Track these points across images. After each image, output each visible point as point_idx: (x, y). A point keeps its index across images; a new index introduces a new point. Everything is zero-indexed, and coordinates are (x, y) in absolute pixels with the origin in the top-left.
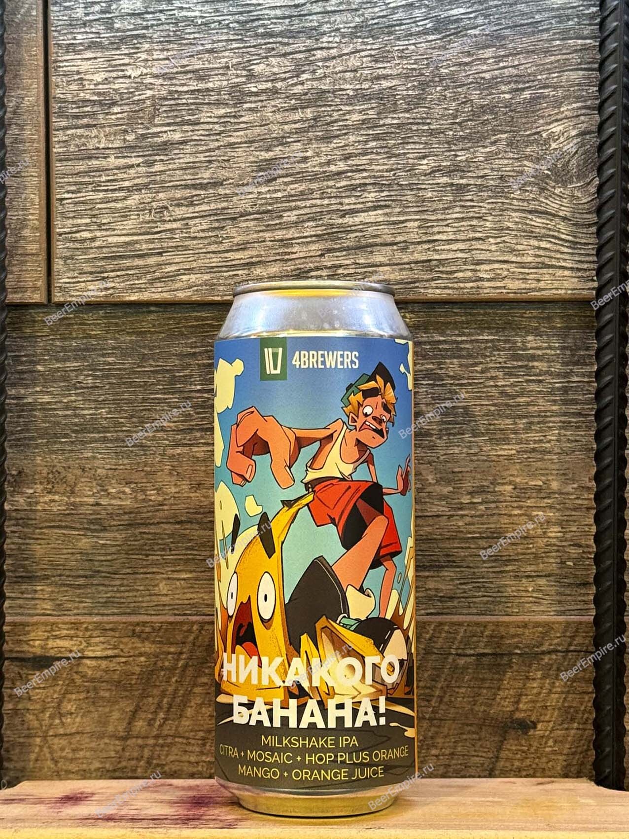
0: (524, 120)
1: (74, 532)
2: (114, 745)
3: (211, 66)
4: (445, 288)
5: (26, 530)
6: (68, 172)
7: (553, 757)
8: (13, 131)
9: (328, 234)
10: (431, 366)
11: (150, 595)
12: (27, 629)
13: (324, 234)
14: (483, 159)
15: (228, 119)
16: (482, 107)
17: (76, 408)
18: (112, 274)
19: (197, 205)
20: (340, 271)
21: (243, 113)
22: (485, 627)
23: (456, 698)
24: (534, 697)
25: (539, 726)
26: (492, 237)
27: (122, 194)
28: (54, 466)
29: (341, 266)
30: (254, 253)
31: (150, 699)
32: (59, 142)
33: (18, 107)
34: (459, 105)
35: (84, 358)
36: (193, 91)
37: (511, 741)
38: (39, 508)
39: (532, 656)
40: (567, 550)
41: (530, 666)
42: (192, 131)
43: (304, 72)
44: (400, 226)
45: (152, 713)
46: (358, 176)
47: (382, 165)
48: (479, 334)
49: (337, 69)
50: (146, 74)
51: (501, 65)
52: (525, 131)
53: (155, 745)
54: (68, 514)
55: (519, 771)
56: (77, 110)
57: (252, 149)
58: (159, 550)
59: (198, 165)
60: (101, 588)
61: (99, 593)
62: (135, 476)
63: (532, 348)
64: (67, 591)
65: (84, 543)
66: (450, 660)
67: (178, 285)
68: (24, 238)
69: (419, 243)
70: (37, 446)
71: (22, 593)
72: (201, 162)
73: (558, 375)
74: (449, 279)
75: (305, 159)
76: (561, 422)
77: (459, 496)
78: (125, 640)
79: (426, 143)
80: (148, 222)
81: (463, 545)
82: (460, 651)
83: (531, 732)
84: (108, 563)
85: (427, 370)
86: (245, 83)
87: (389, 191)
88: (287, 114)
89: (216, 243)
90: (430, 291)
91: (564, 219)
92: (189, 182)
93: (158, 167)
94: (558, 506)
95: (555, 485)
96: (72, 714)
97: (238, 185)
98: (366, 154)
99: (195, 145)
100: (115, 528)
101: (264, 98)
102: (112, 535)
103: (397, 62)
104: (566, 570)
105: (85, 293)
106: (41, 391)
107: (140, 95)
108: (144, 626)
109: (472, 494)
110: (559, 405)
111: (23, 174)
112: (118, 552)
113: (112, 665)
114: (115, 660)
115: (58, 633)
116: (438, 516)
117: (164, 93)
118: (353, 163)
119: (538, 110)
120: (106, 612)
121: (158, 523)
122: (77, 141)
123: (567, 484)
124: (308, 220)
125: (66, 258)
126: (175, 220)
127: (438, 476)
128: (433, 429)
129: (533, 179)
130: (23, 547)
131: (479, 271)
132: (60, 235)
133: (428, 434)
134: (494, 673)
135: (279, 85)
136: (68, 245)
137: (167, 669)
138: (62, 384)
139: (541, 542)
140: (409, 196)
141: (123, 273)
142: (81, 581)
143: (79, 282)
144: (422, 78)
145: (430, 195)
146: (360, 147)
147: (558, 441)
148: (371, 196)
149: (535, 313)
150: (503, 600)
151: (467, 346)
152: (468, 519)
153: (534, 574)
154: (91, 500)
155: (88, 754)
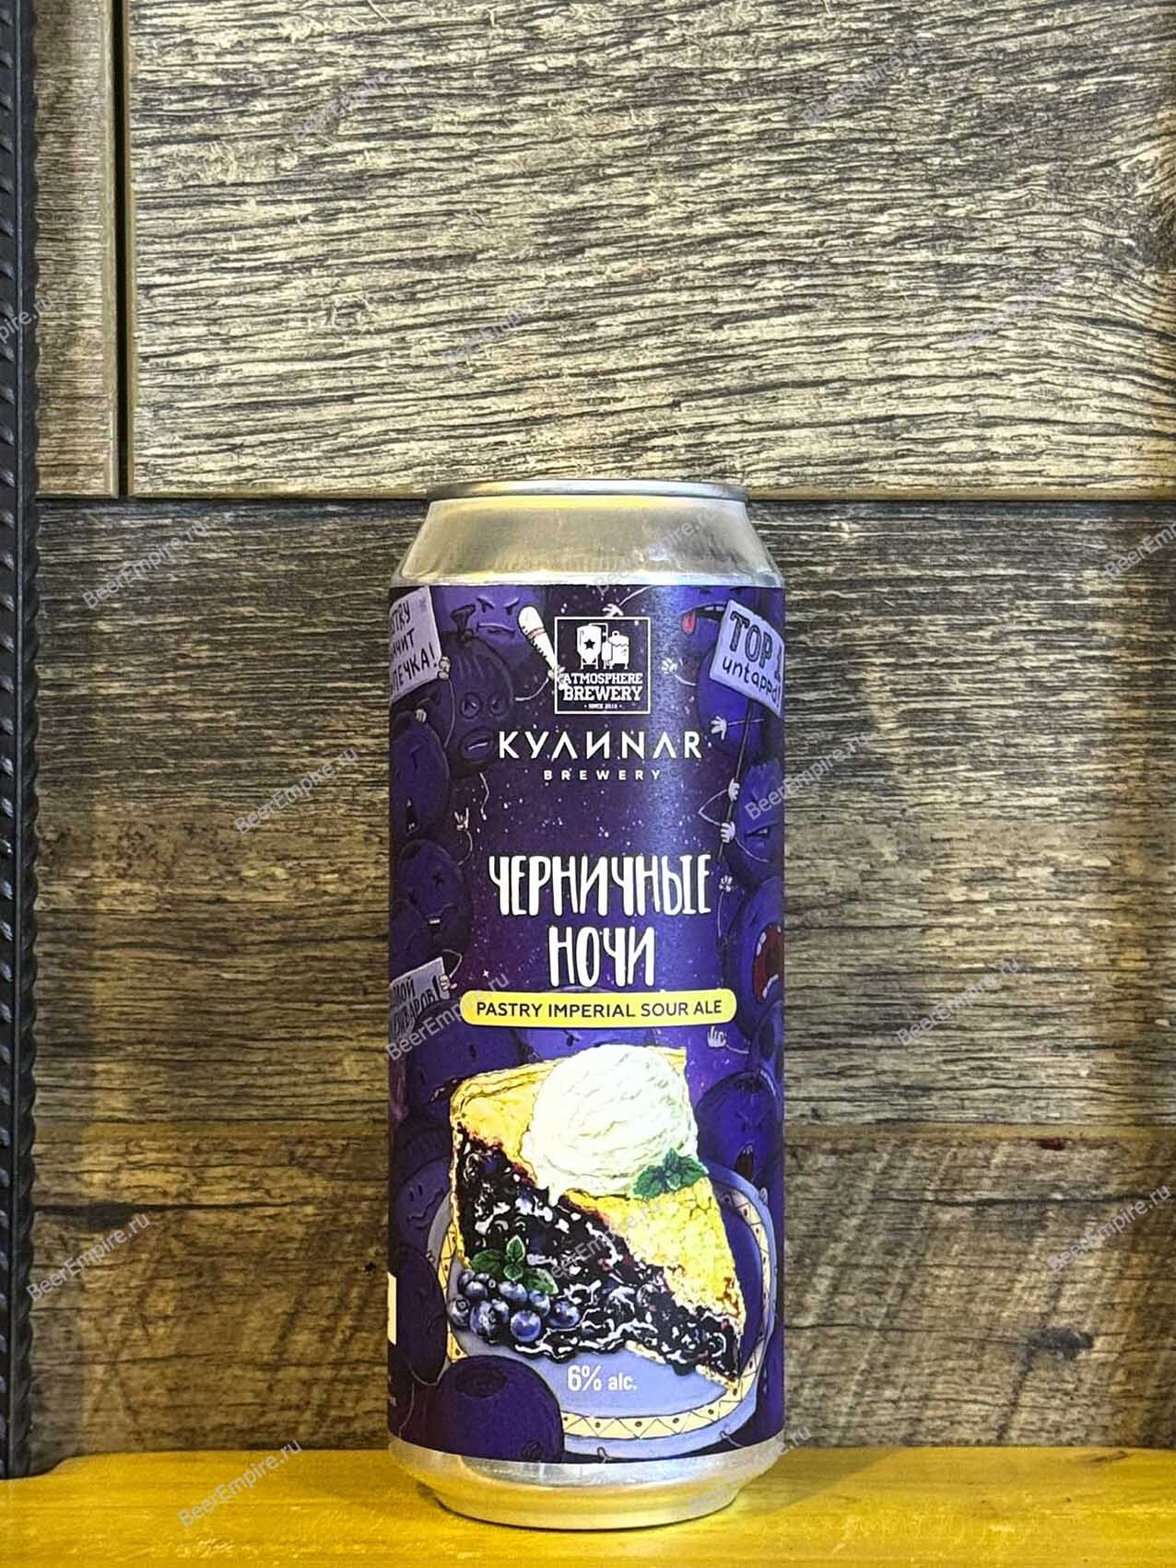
0: (1083, 137)
1: (170, 957)
2: (251, 1379)
3: (453, 18)
4: (921, 473)
5: (74, 951)
6: (161, 231)
7: (1123, 1403)
8: (50, 145)
9: (688, 362)
10: (891, 628)
11: (325, 1082)
12: (77, 1149)
13: (680, 363)
14: (999, 214)
15: (488, 128)
16: (1000, 108)
17: (176, 708)
18: (250, 439)
19: (424, 300)
20: (711, 437)
21: (516, 116)
22: (994, 1148)
23: (934, 1288)
24: (1087, 1286)
25: (1099, 1343)
26: (1018, 371)
27: (272, 277)
28: (134, 823)
29: (713, 427)
30: (537, 399)
31: (324, 1289)
32: (144, 170)
33: (59, 97)
34: (954, 104)
35: (195, 607)
36: (417, 70)
37: (1043, 1373)
38: (101, 906)
39: (1085, 1206)
40: (1159, 995)
41: (1082, 1224)
42: (415, 151)
43: (641, 33)
44: (834, 346)
45: (328, 1317)
46: (749, 245)
47: (796, 224)
48: (988, 565)
49: (708, 29)
50: (321, 34)
51: (1040, 23)
52: (1084, 158)
53: (334, 1380)
54: (159, 920)
55: (1058, 1431)
56: (181, 106)
57: (536, 188)
58: (343, 992)
59: (424, 220)
60: (226, 1068)
61: (223, 1077)
62: (295, 845)
63: (1093, 594)
64: (157, 1074)
65: (194, 978)
66: (923, 1214)
67: (386, 461)
68: (72, 365)
69: (870, 382)
70: (97, 783)
71: (67, 1077)
72: (431, 214)
73: (1145, 647)
74: (930, 455)
75: (642, 211)
76: (1148, 741)
77: (944, 888)
78: (273, 1172)
79: (886, 181)
80: (324, 335)
81: (951, 985)
82: (942, 1197)
83: (1083, 1355)
84: (240, 1018)
85: (882, 637)
86: (521, 55)
87: (812, 276)
88: (606, 118)
89: (461, 377)
90: (892, 478)
91: (1162, 336)
92: (408, 255)
93: (344, 224)
94: (1141, 909)
95: (1135, 867)
96: (166, 1318)
97: (507, 262)
98: (766, 201)
99: (420, 179)
100: (254, 949)
101: (561, 85)
102: (249, 961)
103: (830, 15)
104: (1154, 1034)
105: (196, 478)
106: (106, 674)
107: (308, 76)
108: (312, 1144)
109: (968, 882)
110: (1148, 707)
111: (69, 235)
112: (261, 997)
113: (249, 1222)
114: (253, 1212)
115: (139, 1157)
116: (902, 927)
117: (357, 72)
118: (739, 219)
119: (1113, 117)
120: (235, 1115)
121: (342, 939)
122: (181, 170)
123: (1158, 864)
124: (649, 333)
125: (157, 407)
126: (379, 332)
127: (903, 847)
128: (893, 754)
129: (1099, 256)
130: (69, 985)
131: (991, 439)
132: (146, 359)
133: (883, 764)
134: (1011, 1239)
135: (591, 59)
136: (161, 378)
137: (360, 1229)
138: (148, 659)
139: (1106, 980)
140: (852, 288)
141: (274, 437)
142: (186, 1053)
143: (182, 455)
144: (880, 49)
145: (893, 285)
146: (752, 187)
147: (1142, 778)
148: (775, 286)
149: (1101, 523)
150: (1030, 1093)
151: (964, 589)
152: (961, 934)
153: (1091, 1043)
154: (207, 892)
155: (200, 1398)
